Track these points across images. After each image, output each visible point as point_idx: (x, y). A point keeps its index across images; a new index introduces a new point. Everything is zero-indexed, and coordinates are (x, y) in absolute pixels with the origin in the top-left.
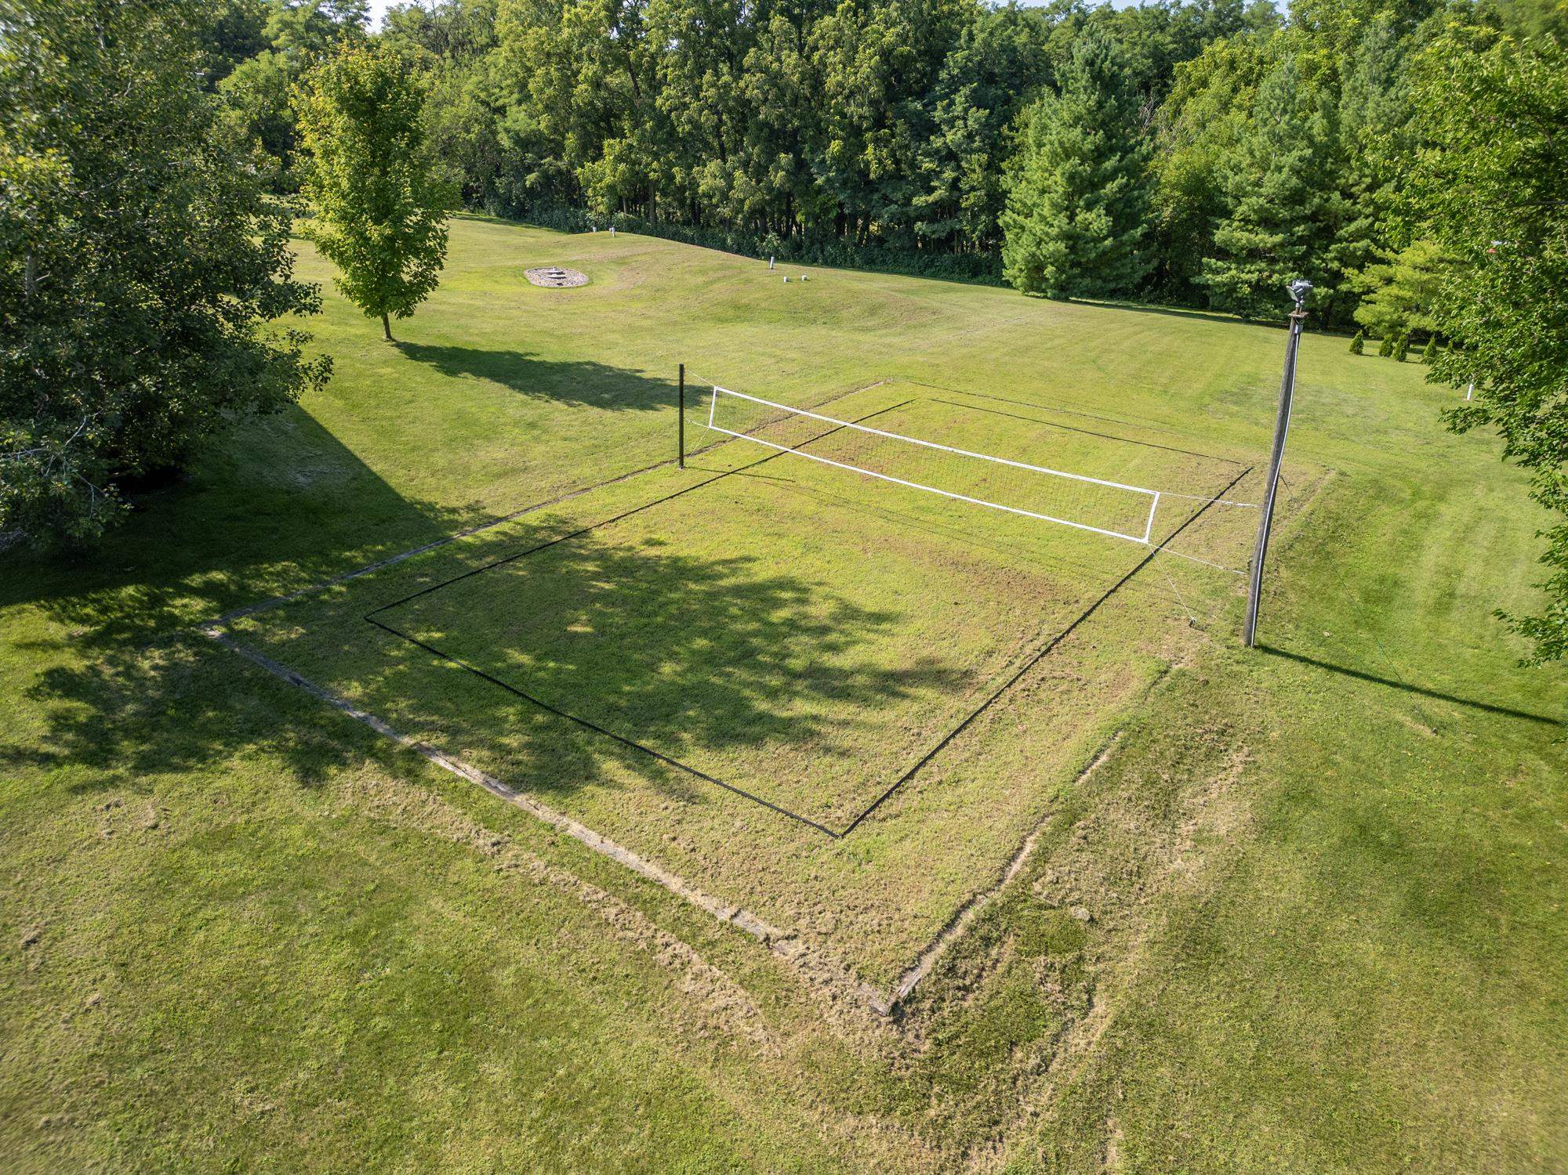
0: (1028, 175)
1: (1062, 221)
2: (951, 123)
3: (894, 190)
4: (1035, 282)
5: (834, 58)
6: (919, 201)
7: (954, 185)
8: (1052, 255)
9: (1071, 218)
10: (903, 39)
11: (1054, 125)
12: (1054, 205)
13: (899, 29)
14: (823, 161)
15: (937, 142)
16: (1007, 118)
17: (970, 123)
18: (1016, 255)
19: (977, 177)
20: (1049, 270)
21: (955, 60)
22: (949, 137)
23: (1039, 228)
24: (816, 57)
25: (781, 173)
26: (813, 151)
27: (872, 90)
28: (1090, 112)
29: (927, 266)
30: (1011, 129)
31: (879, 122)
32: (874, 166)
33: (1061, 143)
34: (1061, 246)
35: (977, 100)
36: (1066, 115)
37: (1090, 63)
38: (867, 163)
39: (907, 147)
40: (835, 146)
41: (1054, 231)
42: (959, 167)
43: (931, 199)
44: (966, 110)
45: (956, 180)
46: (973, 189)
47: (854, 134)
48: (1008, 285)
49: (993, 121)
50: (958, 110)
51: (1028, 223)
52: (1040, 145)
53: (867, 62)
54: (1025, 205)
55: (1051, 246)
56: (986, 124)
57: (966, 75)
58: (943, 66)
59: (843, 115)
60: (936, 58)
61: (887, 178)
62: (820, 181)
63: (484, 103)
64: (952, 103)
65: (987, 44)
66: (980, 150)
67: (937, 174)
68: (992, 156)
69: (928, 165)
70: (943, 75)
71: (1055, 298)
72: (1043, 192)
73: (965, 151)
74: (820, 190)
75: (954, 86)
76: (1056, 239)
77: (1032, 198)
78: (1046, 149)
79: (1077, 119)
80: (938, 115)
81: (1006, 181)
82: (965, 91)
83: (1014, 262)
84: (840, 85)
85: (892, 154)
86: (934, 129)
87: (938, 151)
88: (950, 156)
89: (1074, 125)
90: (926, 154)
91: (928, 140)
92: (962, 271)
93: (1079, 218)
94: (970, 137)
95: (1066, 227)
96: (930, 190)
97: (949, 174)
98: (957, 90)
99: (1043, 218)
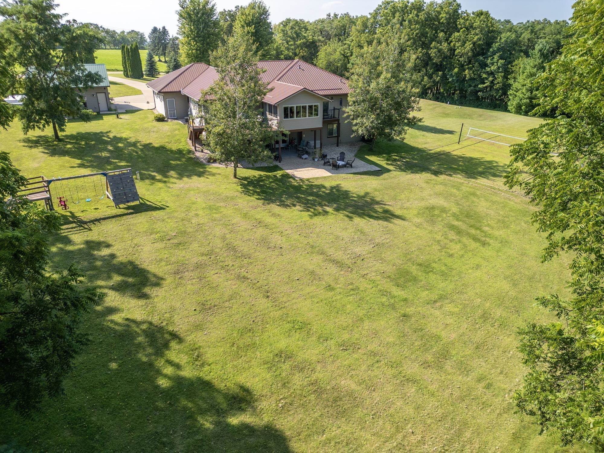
0: (519, 80)
1: (529, 94)
2: (493, 64)
3: (473, 83)
4: (519, 110)
5: (458, 44)
6: (481, 86)
7: (492, 82)
8: (525, 103)
9: (531, 93)
10: (479, 39)
11: (528, 67)
12: (526, 89)
13: (479, 36)
14: (452, 74)
15: (488, 69)
16: (510, 63)
17: (499, 64)
18: (512, 104)
19: (500, 80)
20: (523, 107)
21: (495, 46)
22: (492, 68)
23: (521, 96)
24: (452, 44)
25: (439, 78)
26: (448, 71)
27: (469, 54)
28: (539, 64)
29: (479, 105)
30: (512, 66)
31: (470, 62)
32: (468, 76)
33: (530, 72)
34: (528, 101)
35: (501, 58)
36: (532, 64)
37: (540, 51)
38: (465, 75)
39: (478, 70)
40: (456, 70)
41: (526, 96)
42: (494, 76)
43: (484, 86)
44: (498, 60)
45: (493, 80)
46: (498, 83)
47: (462, 67)
48: (509, 111)
49: (506, 63)
50: (495, 60)
51: (517, 94)
52: (523, 73)
53: (469, 46)
54: (517, 89)
55: (525, 101)
56: (504, 65)
57: (499, 50)
58: (491, 47)
59: (459, 61)
60: (489, 44)
61: (472, 79)
62: (450, 80)
63: (343, 55)
64: (493, 58)
65: (506, 41)
66: (501, 72)
67: (487, 79)
68: (505, 74)
69: (484, 76)
70: (491, 50)
71: (524, 115)
72: (523, 85)
73: (497, 72)
74: (449, 82)
75: (494, 53)
76: (527, 99)
77: (520, 87)
78: (526, 74)
79: (535, 66)
80: (489, 61)
81: (511, 81)
82: (498, 55)
83: (513, 105)
84: (459, 52)
85: (473, 72)
86: (486, 65)
87: (488, 72)
88: (492, 73)
89: (535, 67)
90: (484, 73)
91: (485, 69)
92: (491, 107)
93: (534, 93)
94: (499, 68)
95: (530, 96)
96: (484, 83)
97: (491, 79)
98: (495, 54)
99: (523, 93)
